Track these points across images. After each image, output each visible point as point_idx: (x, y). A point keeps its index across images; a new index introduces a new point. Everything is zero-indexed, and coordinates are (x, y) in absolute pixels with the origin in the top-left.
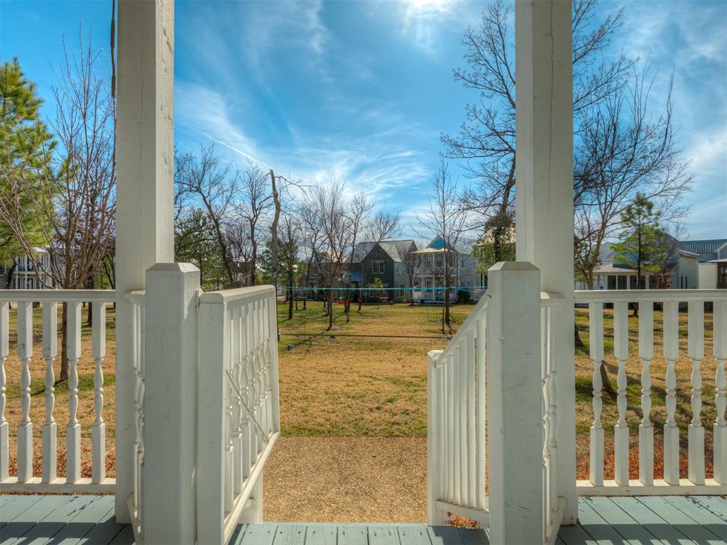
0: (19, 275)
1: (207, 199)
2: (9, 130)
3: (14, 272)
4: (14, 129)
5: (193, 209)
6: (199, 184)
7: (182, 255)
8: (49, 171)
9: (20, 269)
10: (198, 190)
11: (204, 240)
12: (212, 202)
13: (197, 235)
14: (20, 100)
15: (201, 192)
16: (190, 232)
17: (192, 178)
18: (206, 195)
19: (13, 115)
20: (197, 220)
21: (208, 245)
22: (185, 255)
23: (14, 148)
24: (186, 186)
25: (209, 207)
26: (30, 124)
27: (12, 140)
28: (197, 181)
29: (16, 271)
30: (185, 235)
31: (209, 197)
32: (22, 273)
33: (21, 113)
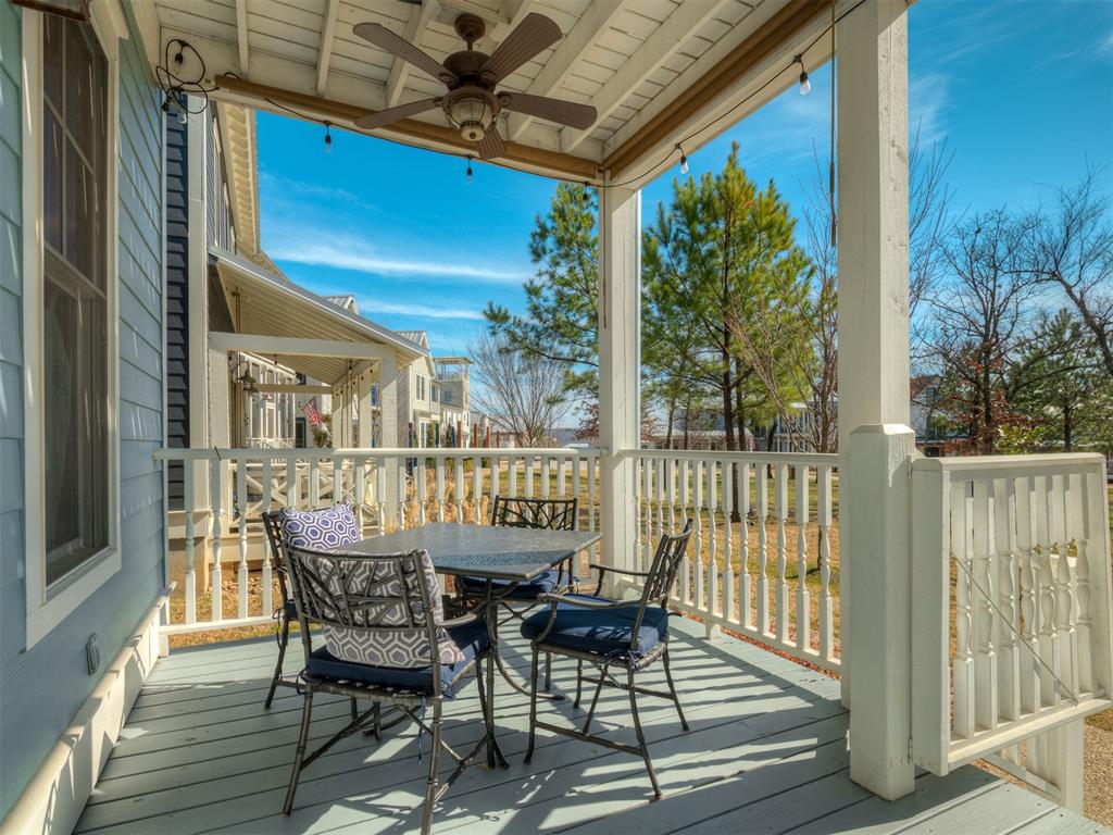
0: (781, 438)
1: (1076, 291)
2: (763, 270)
3: (775, 435)
4: (769, 267)
5: (1044, 315)
6: (1057, 264)
7: (1023, 400)
8: (807, 305)
9: (782, 431)
10: (1056, 276)
11: (1074, 368)
12: (1088, 293)
13: (1059, 360)
14: (775, 231)
15: (1061, 280)
16: (1041, 356)
17: (1041, 257)
18: (1071, 281)
19: (768, 251)
20: (1058, 332)
21: (1083, 376)
22: (1032, 400)
23: (769, 289)
24: (1026, 276)
25: (1081, 304)
26: (784, 255)
27: (768, 280)
28: (1052, 260)
29: (778, 434)
30: (1030, 362)
31: (1081, 285)
32: (783, 435)
33: (775, 246)
